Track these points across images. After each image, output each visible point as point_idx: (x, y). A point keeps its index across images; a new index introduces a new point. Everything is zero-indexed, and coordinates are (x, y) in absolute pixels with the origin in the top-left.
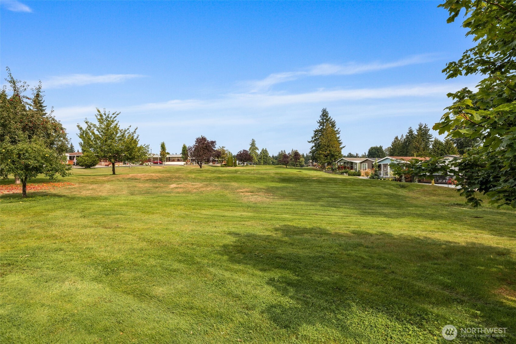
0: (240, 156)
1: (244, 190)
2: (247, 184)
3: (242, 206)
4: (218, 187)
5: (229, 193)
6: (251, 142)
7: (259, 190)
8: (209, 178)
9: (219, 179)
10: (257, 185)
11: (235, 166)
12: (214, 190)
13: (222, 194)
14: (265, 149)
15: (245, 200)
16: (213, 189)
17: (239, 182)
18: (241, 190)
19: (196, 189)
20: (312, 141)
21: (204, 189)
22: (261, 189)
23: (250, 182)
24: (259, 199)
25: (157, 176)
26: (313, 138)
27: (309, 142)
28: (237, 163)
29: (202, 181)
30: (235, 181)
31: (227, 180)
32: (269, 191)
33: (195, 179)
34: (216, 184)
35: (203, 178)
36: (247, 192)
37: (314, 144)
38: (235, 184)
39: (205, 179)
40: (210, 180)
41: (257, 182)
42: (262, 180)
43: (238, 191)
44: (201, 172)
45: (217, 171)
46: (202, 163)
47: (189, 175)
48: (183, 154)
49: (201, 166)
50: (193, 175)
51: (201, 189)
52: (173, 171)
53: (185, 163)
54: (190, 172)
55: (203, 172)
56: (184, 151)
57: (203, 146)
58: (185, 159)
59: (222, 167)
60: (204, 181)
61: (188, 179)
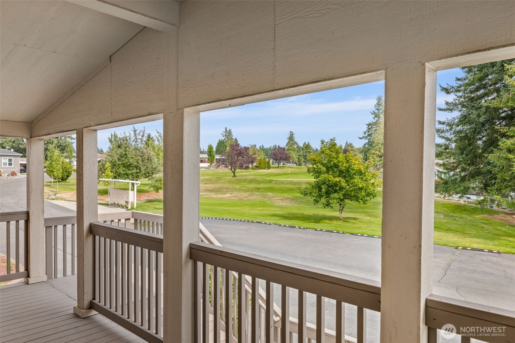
0: (275, 155)
1: (277, 198)
2: (279, 194)
3: (275, 207)
4: (259, 196)
5: (267, 200)
6: (288, 135)
7: (287, 198)
8: (251, 188)
9: (258, 189)
10: (286, 195)
11: (269, 168)
12: (257, 198)
13: (263, 201)
14: (307, 143)
15: (277, 204)
17: (274, 192)
18: (275, 199)
19: (245, 197)
20: (364, 137)
21: (250, 198)
22: (288, 198)
23: (282, 192)
24: (286, 204)
25: (211, 187)
26: (365, 133)
27: (361, 138)
28: (271, 162)
29: (246, 191)
30: (270, 191)
31: (264, 191)
32: (293, 199)
33: (239, 189)
34: (257, 193)
35: (246, 189)
36: (279, 200)
37: (367, 141)
38: (270, 194)
40: (252, 190)
41: (287, 192)
42: (291, 191)
43: (273, 199)
44: (239, 181)
45: (254, 180)
46: (235, 170)
47: (235, 187)
48: (209, 156)
49: (234, 173)
50: (238, 186)
51: (249, 198)
52: (214, 180)
53: (209, 164)
54: (230, 182)
55: (241, 182)
56: (211, 152)
57: (237, 152)
58: (210, 162)
59: (254, 169)
60: (248, 191)
61: (235, 190)
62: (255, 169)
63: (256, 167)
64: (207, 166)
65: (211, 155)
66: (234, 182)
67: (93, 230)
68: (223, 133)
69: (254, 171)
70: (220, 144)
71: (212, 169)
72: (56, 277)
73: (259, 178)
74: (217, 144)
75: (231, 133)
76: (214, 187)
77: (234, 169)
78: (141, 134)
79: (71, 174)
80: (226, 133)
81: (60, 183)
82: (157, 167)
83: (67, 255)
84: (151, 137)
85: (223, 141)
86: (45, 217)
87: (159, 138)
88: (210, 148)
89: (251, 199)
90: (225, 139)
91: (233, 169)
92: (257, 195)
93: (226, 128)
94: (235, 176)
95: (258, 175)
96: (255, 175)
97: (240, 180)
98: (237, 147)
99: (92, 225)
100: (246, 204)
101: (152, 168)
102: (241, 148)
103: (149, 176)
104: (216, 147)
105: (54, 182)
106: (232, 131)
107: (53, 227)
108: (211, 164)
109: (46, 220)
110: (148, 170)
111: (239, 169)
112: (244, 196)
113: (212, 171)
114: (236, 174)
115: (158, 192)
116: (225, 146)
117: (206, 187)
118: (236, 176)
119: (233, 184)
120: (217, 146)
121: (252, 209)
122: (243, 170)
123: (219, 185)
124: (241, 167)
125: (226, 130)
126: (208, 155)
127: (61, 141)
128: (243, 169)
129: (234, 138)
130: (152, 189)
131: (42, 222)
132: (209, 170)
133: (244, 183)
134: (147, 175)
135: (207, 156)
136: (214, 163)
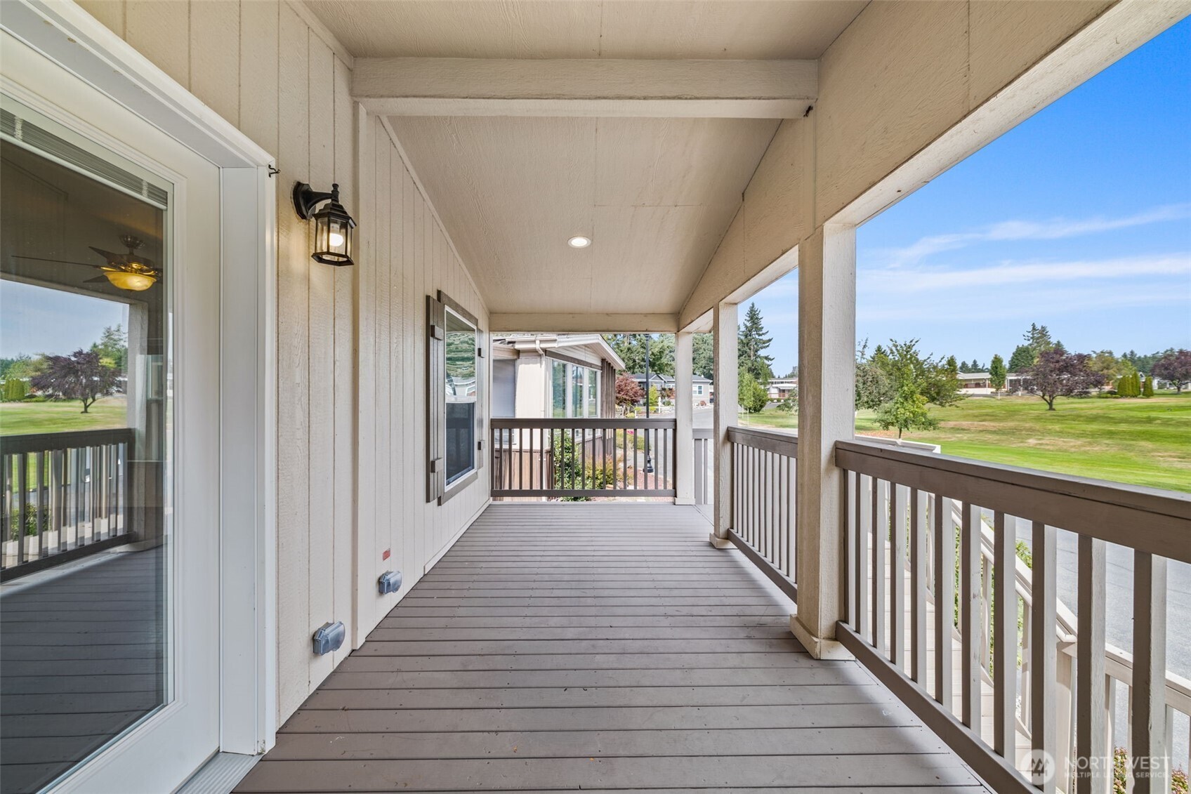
0: (1168, 370)
1: (1165, 454)
3: (1158, 469)
4: (1112, 447)
5: (1136, 456)
8: (1090, 432)
9: (1111, 434)
11: (1149, 395)
12: (1106, 451)
13: (1122, 455)
15: (1164, 465)
16: (1104, 449)
17: (1156, 441)
18: (1160, 454)
19: (1073, 447)
21: (1088, 448)
25: (994, 426)
28: (1155, 383)
29: (1079, 436)
31: (1128, 437)
33: (1061, 432)
34: (1107, 442)
35: (1078, 432)
36: (1171, 456)
38: (1146, 444)
39: (1083, 434)
40: (1093, 435)
43: (1152, 454)
44: (1062, 418)
45: (1101, 417)
46: (1053, 398)
47: (1050, 427)
48: (993, 375)
49: (1050, 404)
50: (1057, 427)
51: (1083, 449)
52: (1001, 415)
53: (994, 390)
54: (1038, 419)
55: (1067, 420)
56: (997, 368)
57: (1057, 365)
58: (996, 385)
59: (1103, 398)
60: (1082, 437)
61: (1050, 432)
62: (1107, 398)
63: (1111, 393)
64: (989, 393)
65: (996, 373)
66: (1050, 419)
67: (730, 436)
68: (1027, 334)
69: (1105, 402)
70: (1019, 354)
71: (999, 397)
72: (705, 502)
73: (1114, 414)
74: (1012, 355)
75: (1047, 332)
76: (999, 426)
77: (1050, 396)
78: (863, 344)
79: (765, 404)
80: (1033, 334)
81: (751, 415)
82: (887, 391)
83: (708, 470)
84: (883, 350)
85: (1027, 348)
86: (694, 428)
87: (894, 349)
88: (997, 361)
89: (1089, 450)
90: (1030, 345)
91: (1047, 397)
92: (1106, 444)
93: (1034, 325)
94: (1051, 409)
95: (1115, 409)
96: (1108, 408)
97: (1063, 416)
98: (1059, 356)
99: (729, 429)
100: (1074, 459)
101: (879, 393)
102: (1067, 358)
103: (874, 405)
104: (1010, 359)
105: (745, 413)
106: (1047, 329)
107: (703, 440)
108: (997, 390)
109: (695, 431)
110: (873, 397)
111: (1062, 397)
112: (1072, 444)
113: (999, 402)
114: (1054, 407)
115: (888, 429)
116: (1030, 358)
117: (983, 425)
118: (1054, 410)
119: (1045, 422)
120: (1013, 358)
121: (1089, 469)
122: (1071, 400)
123: (1011, 424)
124: (1068, 393)
125: (1034, 329)
126: (991, 373)
127: (755, 363)
128: (1072, 396)
129: (1054, 340)
130: (878, 424)
131: (691, 433)
132: (992, 399)
133: (1073, 422)
134: (871, 403)
135: (990, 376)
136: (1004, 387)
